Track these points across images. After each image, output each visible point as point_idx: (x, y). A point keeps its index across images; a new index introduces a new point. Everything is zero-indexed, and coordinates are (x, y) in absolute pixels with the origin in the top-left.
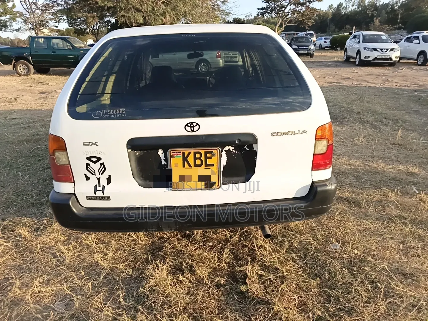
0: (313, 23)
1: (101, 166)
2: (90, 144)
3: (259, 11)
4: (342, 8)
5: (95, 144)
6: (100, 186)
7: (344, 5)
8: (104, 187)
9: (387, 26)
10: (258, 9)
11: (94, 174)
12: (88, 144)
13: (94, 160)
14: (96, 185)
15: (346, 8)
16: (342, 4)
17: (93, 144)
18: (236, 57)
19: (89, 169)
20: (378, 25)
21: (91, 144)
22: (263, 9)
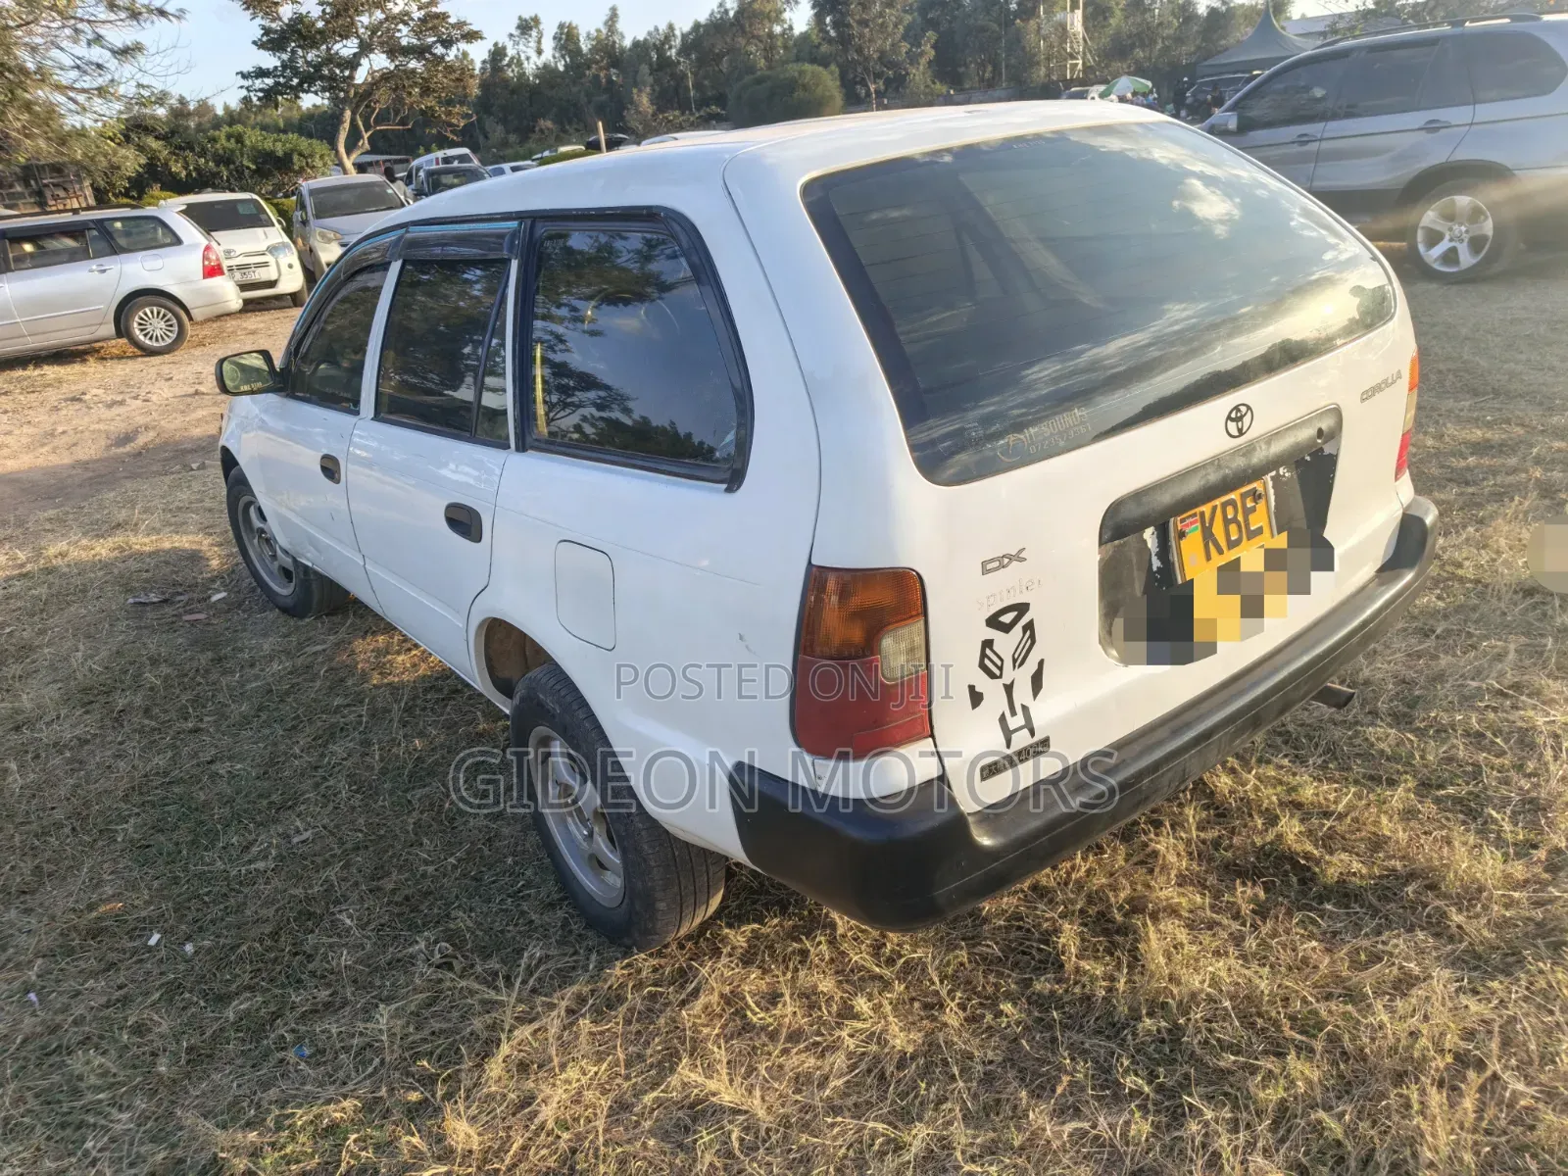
0: (466, 116)
1: (1024, 633)
2: (1004, 561)
3: (250, 82)
4: (505, 62)
5: (1018, 557)
6: (1013, 713)
7: (511, 52)
8: (1025, 708)
9: (677, 113)
10: (245, 76)
11: (997, 672)
12: (996, 564)
13: (1007, 618)
14: (1003, 715)
15: (519, 60)
16: (504, 48)
17: (1011, 558)
18: (265, 264)
19: (987, 662)
20: (650, 111)
21: (1006, 561)
22: (261, 73)
